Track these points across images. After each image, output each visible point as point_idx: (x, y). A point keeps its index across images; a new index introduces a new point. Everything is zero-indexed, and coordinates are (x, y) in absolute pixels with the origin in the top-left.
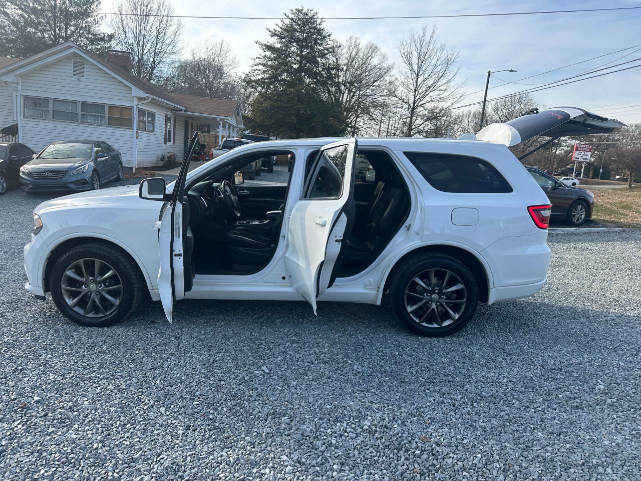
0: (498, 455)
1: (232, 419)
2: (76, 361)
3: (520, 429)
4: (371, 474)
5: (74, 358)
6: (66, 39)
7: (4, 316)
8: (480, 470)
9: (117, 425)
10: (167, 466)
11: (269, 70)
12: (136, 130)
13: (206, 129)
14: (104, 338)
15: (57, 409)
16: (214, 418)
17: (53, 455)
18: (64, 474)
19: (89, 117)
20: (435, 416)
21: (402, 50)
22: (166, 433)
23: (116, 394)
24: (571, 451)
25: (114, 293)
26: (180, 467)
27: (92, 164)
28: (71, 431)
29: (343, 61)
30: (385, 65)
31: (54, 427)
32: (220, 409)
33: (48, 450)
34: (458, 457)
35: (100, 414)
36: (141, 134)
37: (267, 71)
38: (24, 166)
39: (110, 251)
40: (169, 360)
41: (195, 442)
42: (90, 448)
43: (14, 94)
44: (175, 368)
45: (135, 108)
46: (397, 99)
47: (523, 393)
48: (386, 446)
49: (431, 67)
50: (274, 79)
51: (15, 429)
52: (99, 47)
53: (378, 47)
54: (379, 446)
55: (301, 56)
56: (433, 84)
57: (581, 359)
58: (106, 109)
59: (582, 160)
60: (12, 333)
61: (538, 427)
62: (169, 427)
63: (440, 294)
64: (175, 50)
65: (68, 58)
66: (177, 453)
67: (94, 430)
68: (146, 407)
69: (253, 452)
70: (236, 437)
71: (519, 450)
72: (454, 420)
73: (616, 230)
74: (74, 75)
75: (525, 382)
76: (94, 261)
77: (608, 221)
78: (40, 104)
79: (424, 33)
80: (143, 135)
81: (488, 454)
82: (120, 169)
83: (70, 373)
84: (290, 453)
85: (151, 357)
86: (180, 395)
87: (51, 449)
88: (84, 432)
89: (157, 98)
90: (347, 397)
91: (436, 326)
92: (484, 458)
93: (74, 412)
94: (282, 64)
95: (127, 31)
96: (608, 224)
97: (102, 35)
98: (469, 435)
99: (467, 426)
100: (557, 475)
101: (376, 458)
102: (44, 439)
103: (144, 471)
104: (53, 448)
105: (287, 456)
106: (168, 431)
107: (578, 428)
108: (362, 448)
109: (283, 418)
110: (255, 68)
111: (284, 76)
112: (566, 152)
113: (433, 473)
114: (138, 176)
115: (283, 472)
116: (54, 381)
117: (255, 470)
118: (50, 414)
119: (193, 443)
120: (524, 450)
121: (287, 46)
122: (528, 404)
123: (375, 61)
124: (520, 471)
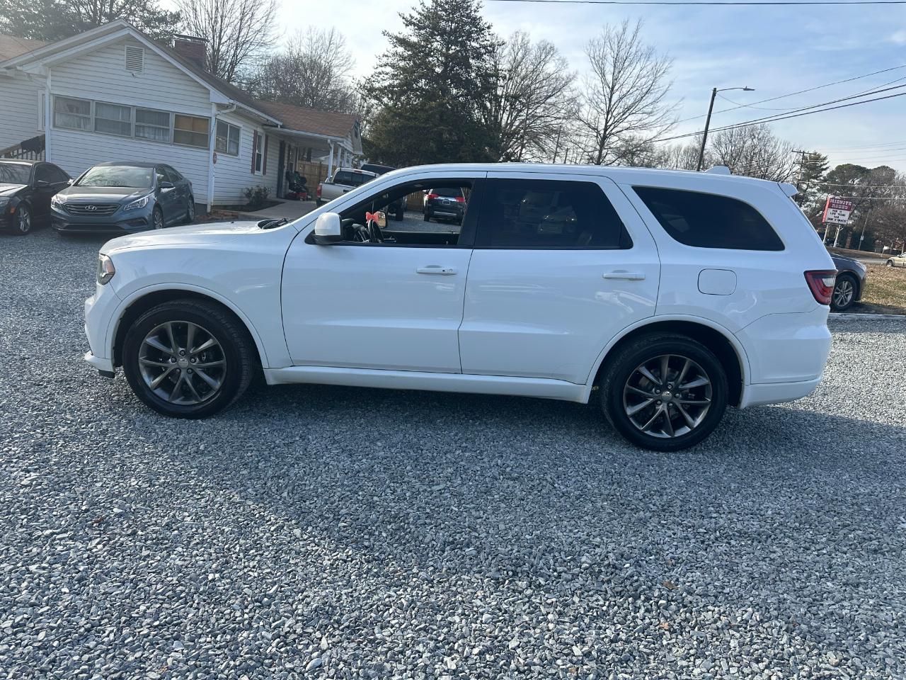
0: (775, 609)
1: (396, 548)
2: (164, 463)
3: (802, 576)
4: (600, 628)
5: (161, 459)
6: (111, 17)
7: (53, 399)
8: (753, 628)
9: (237, 551)
10: (317, 607)
11: (401, 74)
12: (213, 152)
13: (305, 156)
14: (200, 434)
15: (149, 526)
16: (370, 546)
17: (154, 587)
18: (173, 613)
19: (146, 130)
20: (680, 556)
21: (592, 52)
22: (307, 563)
23: (228, 509)
24: (877, 608)
25: (214, 372)
26: (335, 608)
27: (153, 195)
28: (172, 556)
29: (504, 65)
30: (564, 74)
31: (148, 549)
32: (377, 533)
33: (146, 579)
34: (720, 610)
35: (210, 534)
36: (220, 157)
37: (397, 75)
38: (58, 195)
39: (210, 311)
40: (296, 466)
41: (350, 577)
42: (204, 579)
43: (40, 92)
44: (306, 478)
45: (213, 119)
46: (582, 123)
47: (798, 530)
48: (617, 593)
49: (632, 79)
50: (407, 86)
51: (94, 550)
52: (158, 31)
53: (555, 48)
54: (606, 592)
55: (446, 56)
56: (634, 104)
57: (871, 488)
58: (172, 119)
59: (837, 222)
60: (69, 422)
61: (826, 574)
62: (310, 556)
63: (675, 390)
64: (267, 39)
65: (120, 42)
66: (327, 591)
67: (206, 556)
68: (272, 529)
69: (432, 593)
70: (406, 571)
71: (804, 605)
72: (707, 561)
73: (897, 318)
74: (128, 68)
75: (799, 515)
76: (187, 324)
77: (883, 306)
78: (77, 109)
79: (624, 29)
80: (223, 158)
81: (761, 608)
82: (191, 205)
83: (158, 479)
84: (484, 595)
85: (270, 461)
86: (320, 513)
87: (150, 577)
88: (191, 557)
89: (246, 107)
90: (552, 525)
91: (665, 435)
92: (756, 613)
93: (173, 531)
94: (419, 66)
95: (198, 9)
96: (884, 310)
97: (163, 14)
98: (731, 582)
99: (727, 570)
100: (862, 639)
101: (604, 608)
102: (138, 565)
103: (285, 612)
104: (152, 577)
105: (481, 600)
106: (309, 561)
107: (881, 579)
108: (583, 593)
109: (467, 550)
110: (380, 70)
111: (422, 83)
112: (814, 209)
113: (687, 630)
114: (214, 217)
115: (478, 622)
116: (138, 489)
117: (439, 617)
118: (140, 533)
119: (346, 578)
120: (811, 605)
121: (427, 40)
122: (807, 545)
123: (550, 68)
124: (809, 632)
